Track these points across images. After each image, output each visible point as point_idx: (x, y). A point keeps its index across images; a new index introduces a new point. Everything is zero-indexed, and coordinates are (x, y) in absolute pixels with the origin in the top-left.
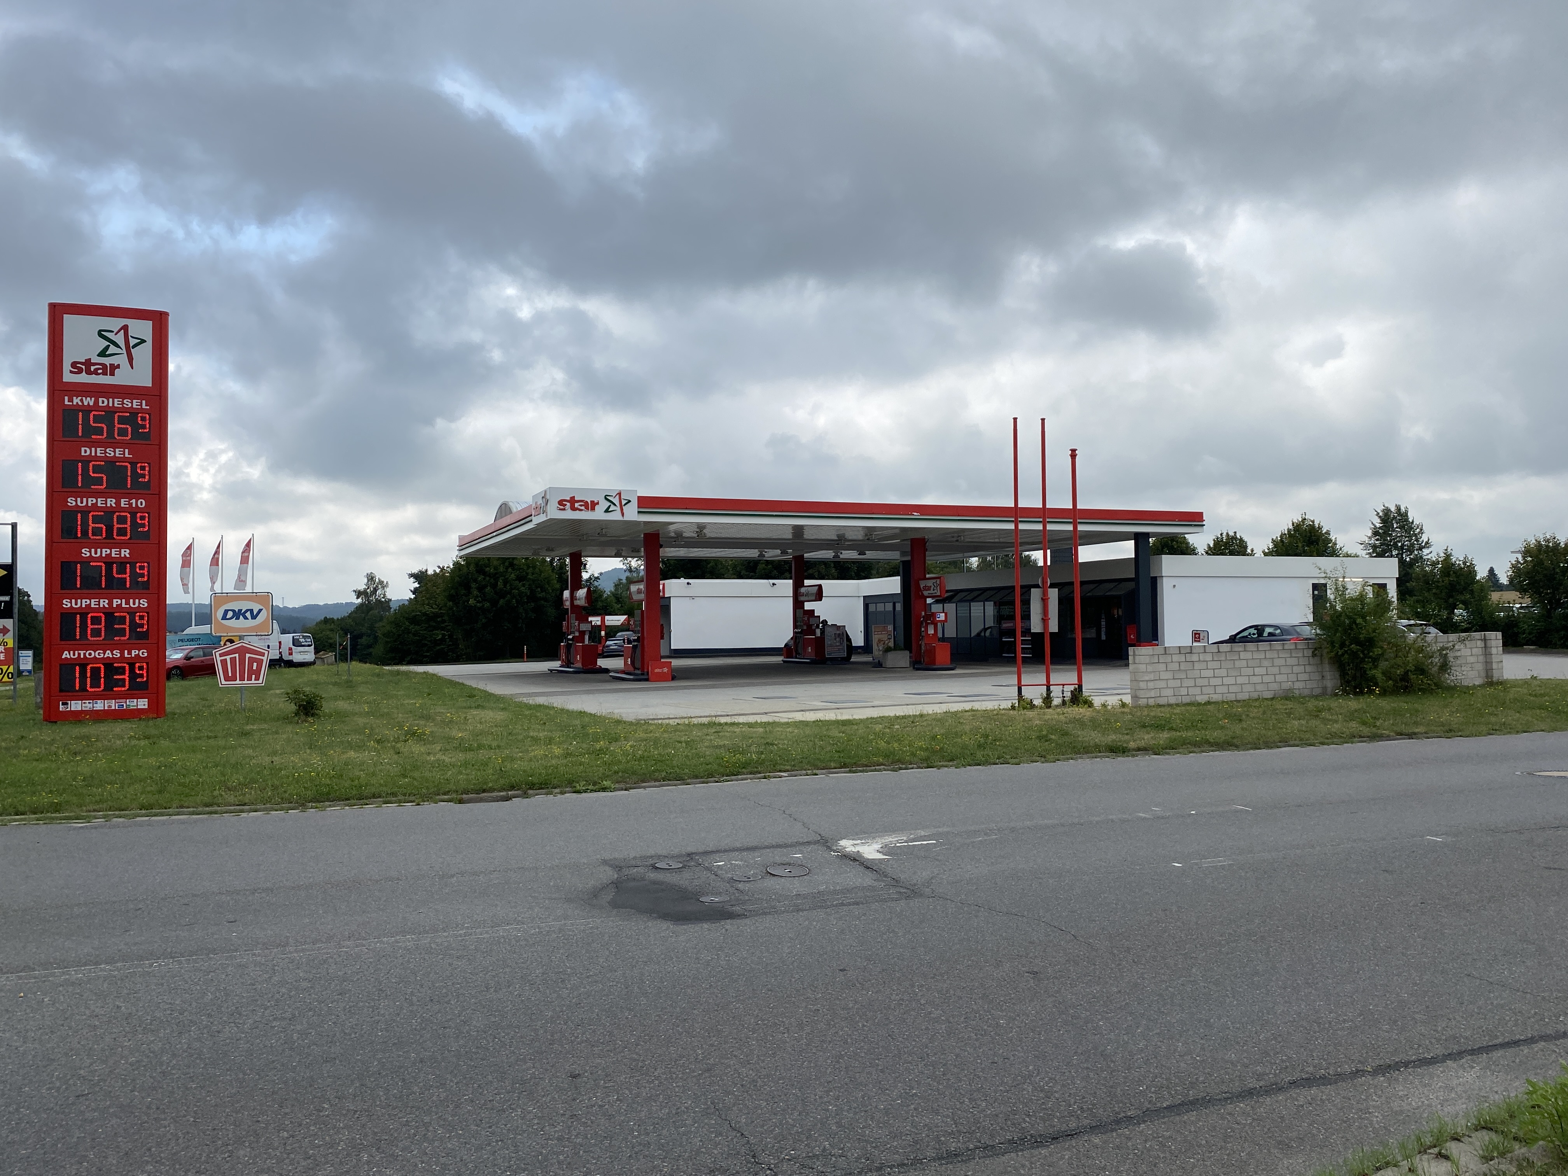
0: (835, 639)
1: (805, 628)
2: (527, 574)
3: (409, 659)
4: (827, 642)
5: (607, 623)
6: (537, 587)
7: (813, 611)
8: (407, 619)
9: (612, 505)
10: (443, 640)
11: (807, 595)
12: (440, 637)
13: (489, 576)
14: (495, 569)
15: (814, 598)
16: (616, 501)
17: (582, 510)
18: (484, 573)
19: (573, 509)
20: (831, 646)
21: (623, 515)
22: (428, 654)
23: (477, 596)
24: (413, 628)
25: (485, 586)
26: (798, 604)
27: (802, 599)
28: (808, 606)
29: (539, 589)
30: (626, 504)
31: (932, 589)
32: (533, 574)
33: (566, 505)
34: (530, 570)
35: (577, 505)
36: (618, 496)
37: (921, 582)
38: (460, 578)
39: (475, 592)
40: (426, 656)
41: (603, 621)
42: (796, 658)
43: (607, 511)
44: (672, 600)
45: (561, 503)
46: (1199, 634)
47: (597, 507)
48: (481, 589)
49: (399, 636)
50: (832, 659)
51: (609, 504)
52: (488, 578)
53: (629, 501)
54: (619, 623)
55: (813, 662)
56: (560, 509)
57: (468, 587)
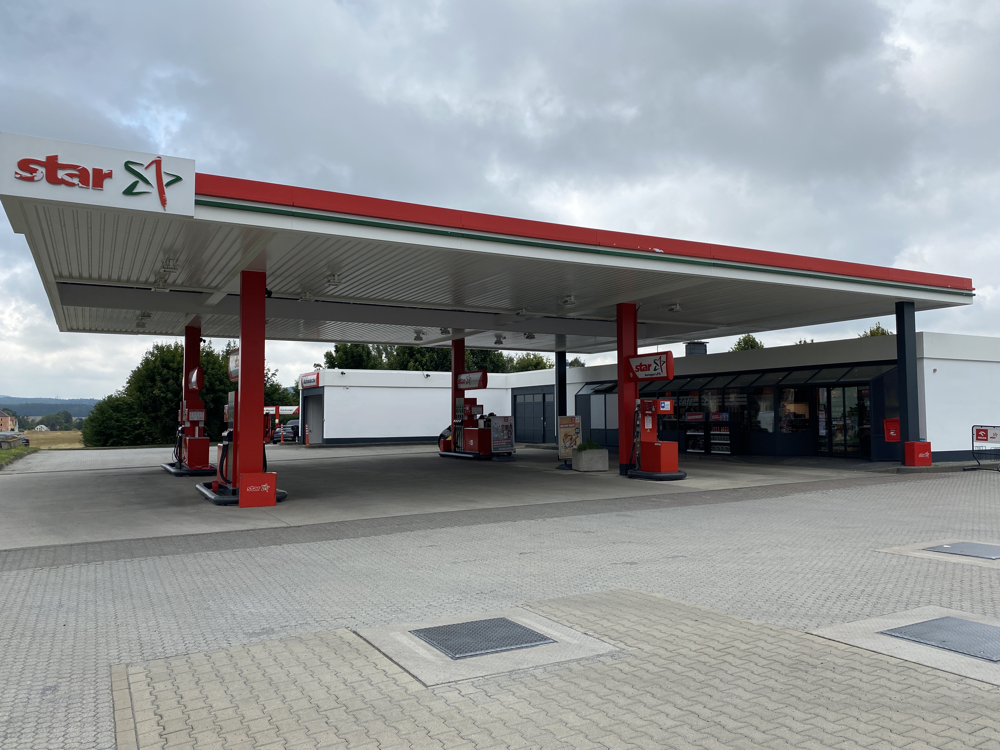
0: (503, 432)
1: (466, 418)
2: (207, 369)
3: (111, 441)
4: (494, 435)
5: (281, 412)
6: (216, 381)
7: (475, 400)
8: (111, 407)
9: (141, 182)
10: (141, 425)
11: (469, 382)
12: (138, 422)
13: (173, 370)
14: (178, 365)
15: (477, 386)
16: (151, 175)
17: (73, 185)
18: (169, 368)
19: (53, 179)
20: (497, 439)
21: (163, 202)
22: (127, 437)
23: (161, 388)
24: (116, 415)
25: (168, 379)
26: (457, 392)
27: (461, 386)
28: (469, 394)
29: (218, 383)
30: (169, 184)
31: (652, 368)
32: (212, 369)
33: (35, 171)
34: (210, 366)
35: (61, 174)
36: (154, 167)
37: (632, 360)
38: (147, 371)
39: (159, 384)
40: (126, 439)
41: (277, 410)
42: (455, 452)
43: (129, 191)
44: (326, 389)
45: (24, 165)
46: (986, 431)
47: (107, 183)
48: (165, 381)
49: (104, 421)
50: (498, 455)
51: (134, 179)
52: (171, 372)
53: (178, 179)
54: (291, 413)
55: (477, 458)
56: (22, 178)
57: (152, 379)
